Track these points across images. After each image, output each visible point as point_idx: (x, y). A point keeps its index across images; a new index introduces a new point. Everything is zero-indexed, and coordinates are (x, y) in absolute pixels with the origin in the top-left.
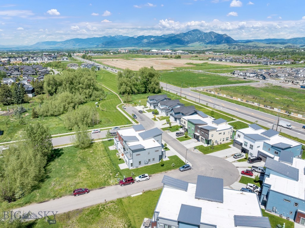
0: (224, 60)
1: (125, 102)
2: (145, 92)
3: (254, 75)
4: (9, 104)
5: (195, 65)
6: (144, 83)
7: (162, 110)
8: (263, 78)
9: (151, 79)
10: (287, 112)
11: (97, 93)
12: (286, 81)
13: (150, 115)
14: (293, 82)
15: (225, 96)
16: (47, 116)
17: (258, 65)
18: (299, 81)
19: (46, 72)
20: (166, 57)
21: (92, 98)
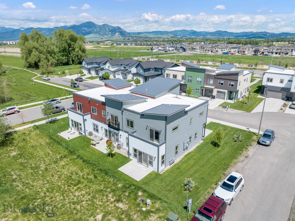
1: (43, 74)
2: (67, 64)
3: (173, 49)
7: (115, 72)
8: (183, 50)
9: (74, 45)
12: (206, 51)
14: (212, 51)
18: (218, 50)
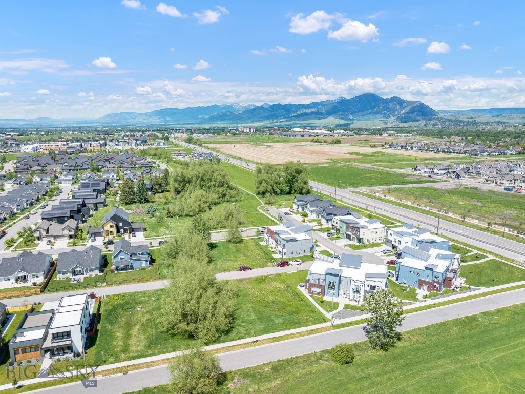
1: (266, 203)
2: (290, 193)
3: (444, 172)
4: (131, 203)
5: (361, 155)
6: (289, 181)
7: (312, 211)
8: (456, 176)
9: (298, 177)
11: (232, 192)
12: (487, 181)
13: (298, 218)
14: (496, 183)
15: (392, 199)
16: (182, 216)
17: (461, 155)
18: (504, 181)
19: (148, 164)
20: (316, 142)
21: (226, 199)
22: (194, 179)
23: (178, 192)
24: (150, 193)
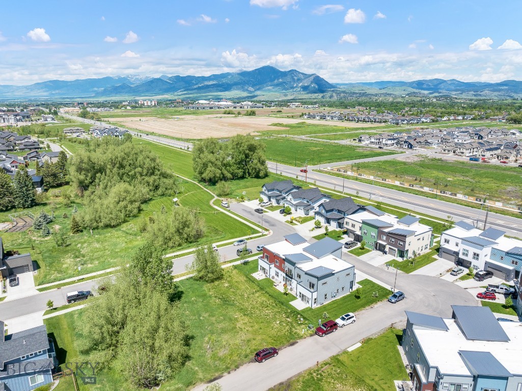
0: (328, 118)
1: (219, 195)
2: (243, 177)
3: (393, 142)
5: (286, 126)
6: (241, 162)
7: (296, 206)
8: (408, 146)
10: (478, 200)
12: (444, 151)
13: (276, 215)
14: (454, 152)
15: (372, 178)
18: (464, 151)
19: (34, 145)
20: (229, 114)
21: (160, 192)
22: (108, 166)
23: (84, 186)
24: (39, 190)
